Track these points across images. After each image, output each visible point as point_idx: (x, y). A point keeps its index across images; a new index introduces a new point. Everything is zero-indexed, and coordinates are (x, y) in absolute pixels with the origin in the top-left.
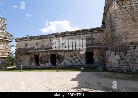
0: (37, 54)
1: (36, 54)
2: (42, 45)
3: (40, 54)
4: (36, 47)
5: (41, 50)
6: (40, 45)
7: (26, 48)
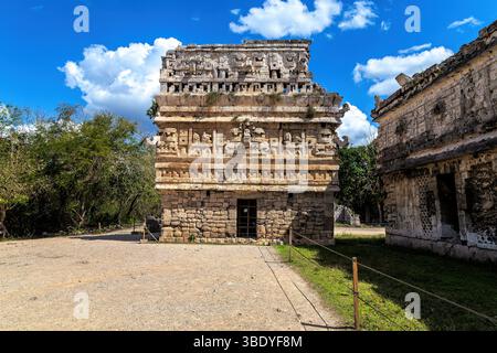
0: (449, 171)
1: (442, 171)
2: (464, 109)
3: (462, 168)
4: (439, 130)
5: (460, 144)
6: (454, 109)
7: (404, 141)
